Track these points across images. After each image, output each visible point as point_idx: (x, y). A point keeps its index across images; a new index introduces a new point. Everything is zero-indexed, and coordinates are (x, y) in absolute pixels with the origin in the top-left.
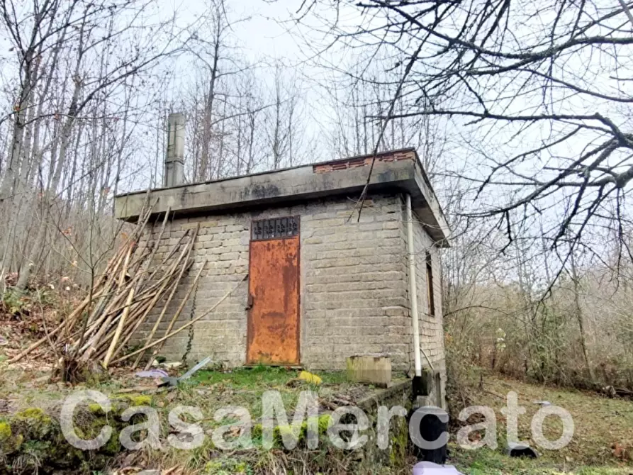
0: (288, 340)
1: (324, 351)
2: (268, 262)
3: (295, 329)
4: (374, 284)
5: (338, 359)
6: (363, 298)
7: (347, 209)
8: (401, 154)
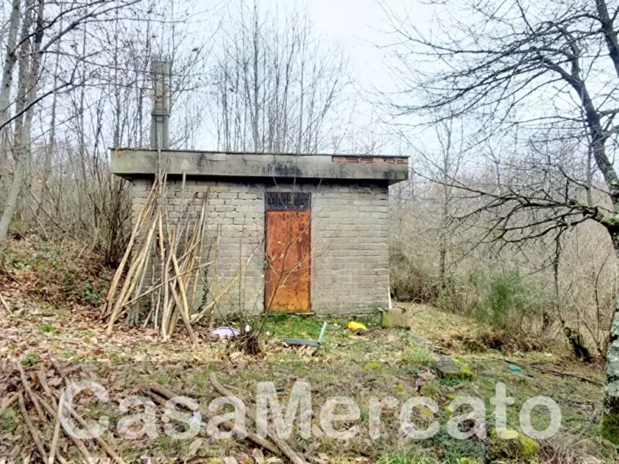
0: (301, 293)
1: (330, 301)
2: (283, 229)
3: (307, 284)
4: (369, 252)
5: (341, 306)
6: (360, 262)
7: (350, 193)
8: (400, 159)
